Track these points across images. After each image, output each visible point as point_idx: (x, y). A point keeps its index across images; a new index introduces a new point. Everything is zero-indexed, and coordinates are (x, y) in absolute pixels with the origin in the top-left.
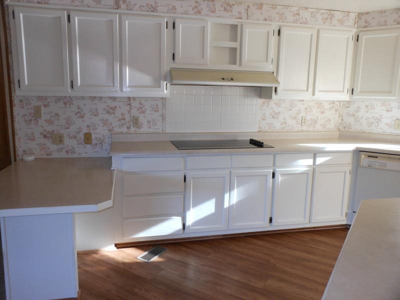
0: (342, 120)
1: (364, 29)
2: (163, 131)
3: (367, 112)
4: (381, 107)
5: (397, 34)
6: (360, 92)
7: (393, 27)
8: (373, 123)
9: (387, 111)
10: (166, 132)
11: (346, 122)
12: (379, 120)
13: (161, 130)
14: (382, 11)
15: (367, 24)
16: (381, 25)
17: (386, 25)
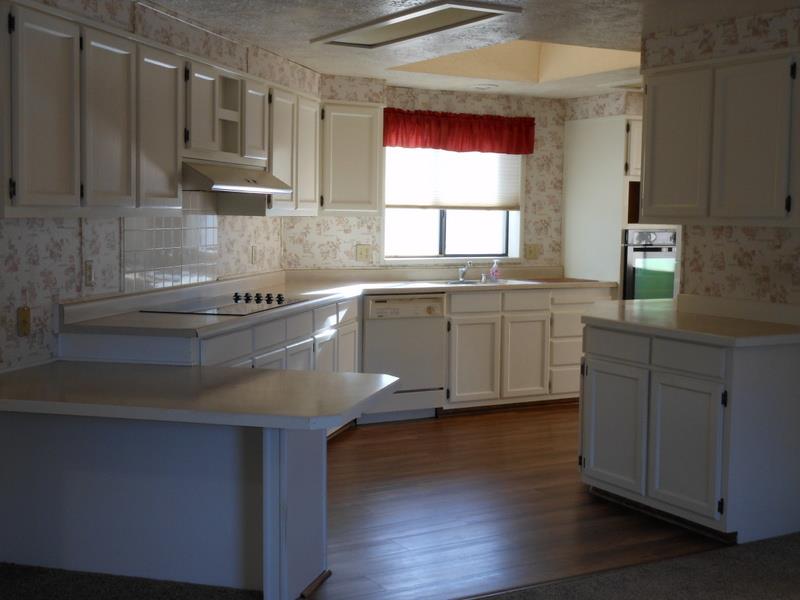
0: (285, 250)
1: (331, 101)
2: (120, 291)
3: (320, 234)
4: (337, 225)
5: (370, 116)
6: (333, 202)
7: (364, 104)
8: (328, 252)
9: (346, 231)
10: (126, 292)
11: (290, 255)
12: (335, 247)
13: (118, 289)
14: (350, 77)
15: (333, 94)
16: (350, 99)
17: (357, 100)
